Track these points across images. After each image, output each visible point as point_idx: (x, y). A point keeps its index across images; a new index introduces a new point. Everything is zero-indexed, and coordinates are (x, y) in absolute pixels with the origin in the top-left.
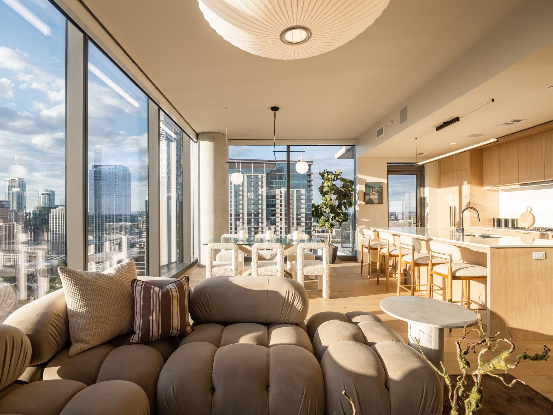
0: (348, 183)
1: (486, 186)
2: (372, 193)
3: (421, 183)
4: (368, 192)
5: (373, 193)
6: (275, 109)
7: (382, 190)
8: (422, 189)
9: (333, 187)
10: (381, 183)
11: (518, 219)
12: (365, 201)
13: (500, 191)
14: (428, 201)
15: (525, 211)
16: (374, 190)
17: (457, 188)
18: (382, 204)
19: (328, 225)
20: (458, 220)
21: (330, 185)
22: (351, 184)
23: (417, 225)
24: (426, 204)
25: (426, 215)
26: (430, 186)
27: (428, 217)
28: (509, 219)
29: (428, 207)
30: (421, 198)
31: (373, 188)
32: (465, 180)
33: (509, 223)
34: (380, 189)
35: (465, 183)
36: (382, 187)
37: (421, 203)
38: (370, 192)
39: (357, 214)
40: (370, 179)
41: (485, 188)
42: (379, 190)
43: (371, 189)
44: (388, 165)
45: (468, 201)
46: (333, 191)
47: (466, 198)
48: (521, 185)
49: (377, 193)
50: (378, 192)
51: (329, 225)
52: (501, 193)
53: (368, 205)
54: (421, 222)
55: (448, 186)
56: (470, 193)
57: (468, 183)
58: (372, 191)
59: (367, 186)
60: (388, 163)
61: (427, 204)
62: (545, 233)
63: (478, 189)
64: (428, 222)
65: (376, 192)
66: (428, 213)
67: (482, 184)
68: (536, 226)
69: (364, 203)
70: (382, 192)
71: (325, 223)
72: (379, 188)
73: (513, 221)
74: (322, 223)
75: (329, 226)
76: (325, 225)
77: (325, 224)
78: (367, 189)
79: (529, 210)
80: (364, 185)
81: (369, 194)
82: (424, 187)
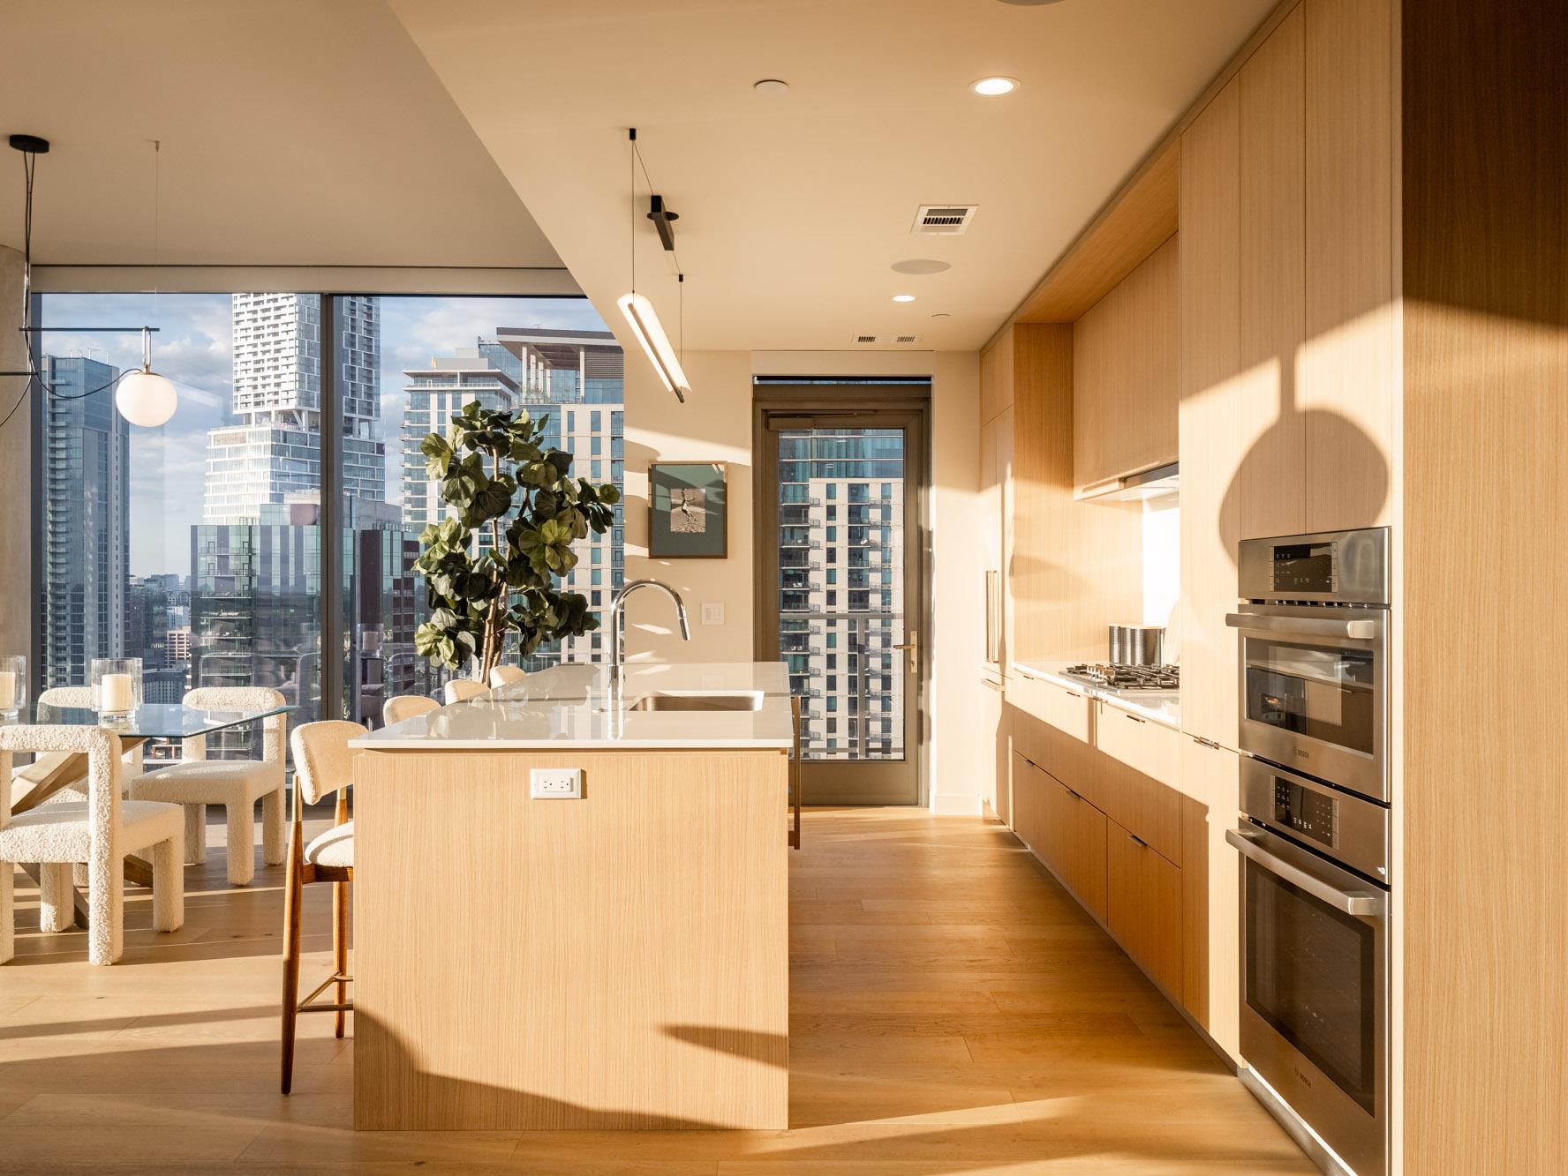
2: (679, 509)
3: (918, 467)
4: (662, 505)
5: (685, 507)
6: (31, 144)
7: (724, 496)
8: (922, 493)
9: (461, 482)
10: (718, 465)
12: (650, 545)
13: (1146, 506)
16: (689, 494)
17: (995, 497)
18: (724, 556)
19: (445, 648)
22: (553, 469)
24: (932, 562)
25: (932, 607)
30: (918, 532)
31: (684, 485)
32: (1009, 457)
34: (717, 494)
36: (725, 486)
38: (674, 506)
40: (674, 449)
41: (1078, 493)
42: (712, 498)
43: (676, 492)
44: (755, 386)
48: (1122, 482)
49: (702, 511)
50: (707, 504)
53: (665, 563)
55: (990, 481)
58: (681, 502)
59: (660, 476)
60: (756, 378)
63: (1049, 499)
65: (699, 505)
67: (1068, 476)
69: (645, 552)
70: (725, 507)
72: (709, 485)
75: (450, 656)
78: (661, 490)
80: (647, 475)
81: (669, 514)
82: (929, 485)
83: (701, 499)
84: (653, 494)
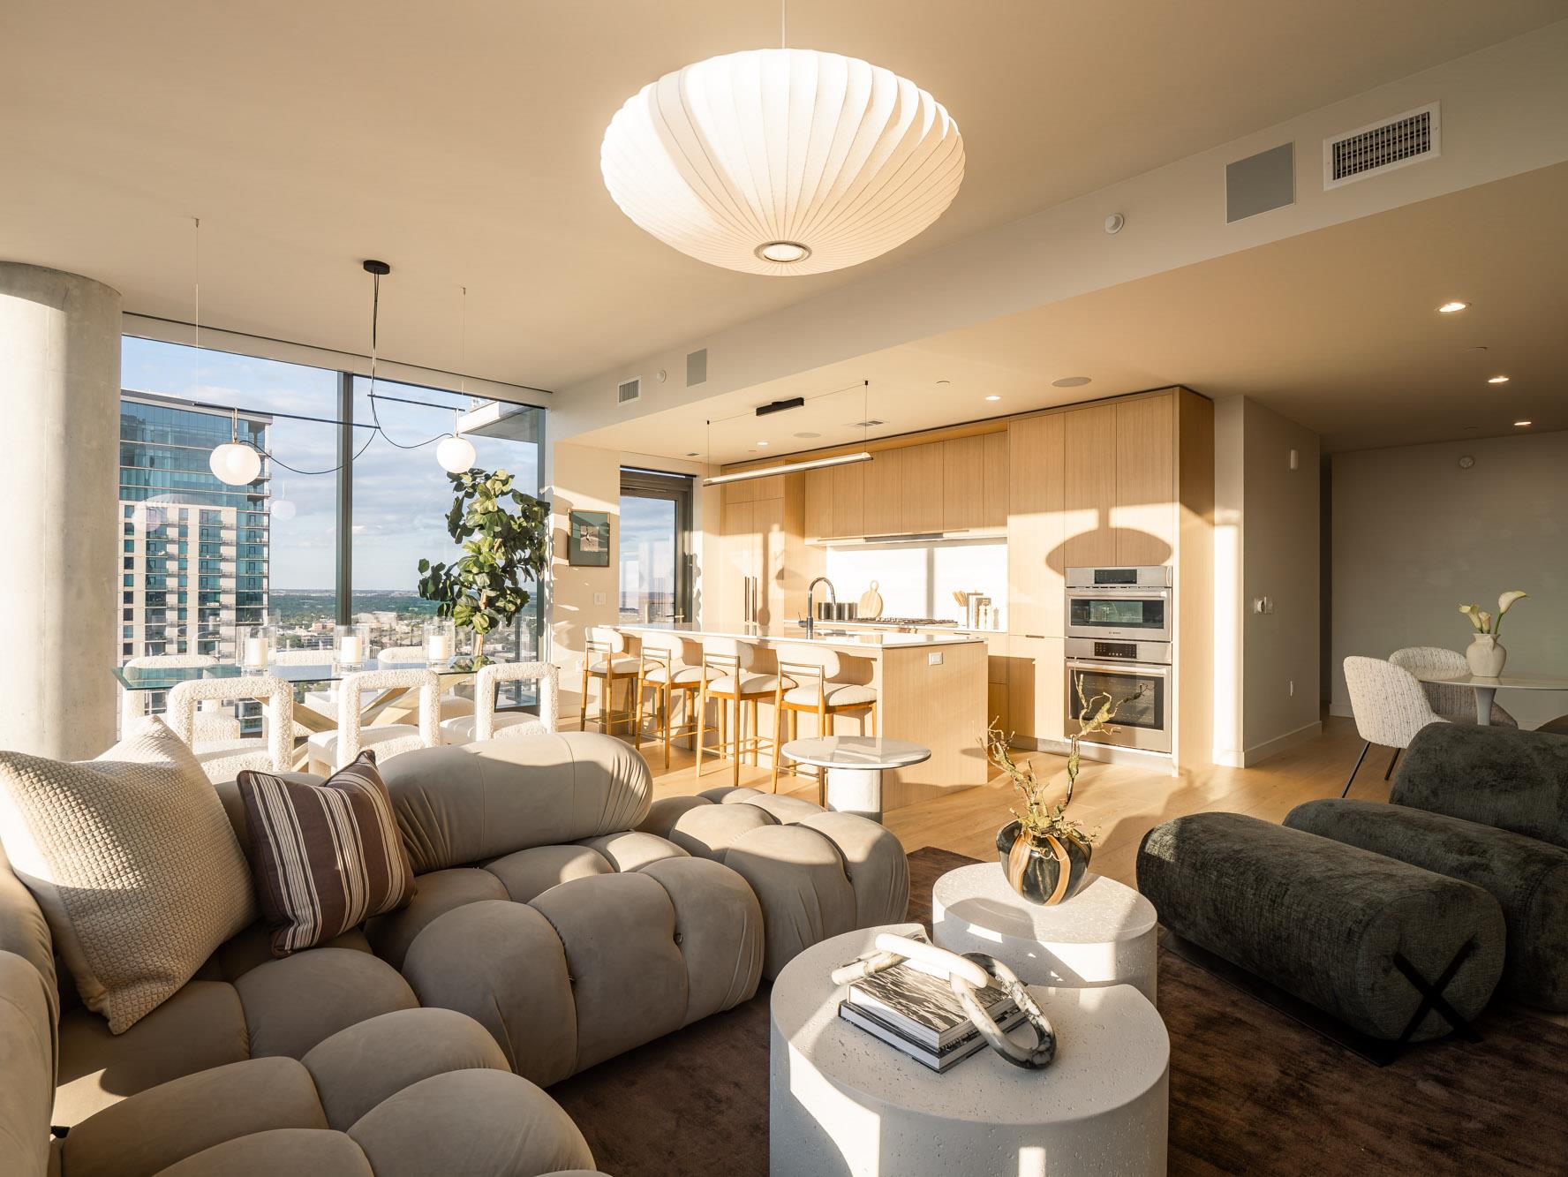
0: (536, 509)
1: (809, 536)
2: (585, 538)
3: (685, 521)
4: (576, 535)
5: (588, 537)
6: (377, 267)
7: (608, 532)
8: (686, 534)
9: (499, 517)
10: (606, 514)
11: (856, 604)
12: (568, 557)
13: (829, 549)
14: (699, 563)
15: (869, 589)
16: (590, 529)
17: (758, 538)
18: (608, 566)
19: (481, 620)
20: (759, 605)
21: (490, 509)
22: (543, 511)
23: (675, 619)
24: (694, 571)
25: (694, 596)
26: (706, 530)
27: (700, 600)
28: (844, 604)
29: (701, 577)
30: (684, 556)
31: (587, 524)
32: (774, 522)
33: (832, 610)
34: (605, 530)
35: (776, 527)
36: (608, 525)
37: (685, 568)
38: (582, 536)
39: (547, 591)
40: (583, 503)
41: (809, 541)
42: (603, 533)
43: (583, 528)
44: (621, 471)
45: (779, 568)
46: (497, 526)
47: (776, 559)
48: (867, 539)
49: (597, 539)
50: (599, 536)
51: (484, 619)
52: (830, 553)
53: (576, 569)
54: (684, 613)
55: (741, 531)
56: (785, 551)
57: (782, 529)
58: (586, 534)
59: (576, 518)
60: (622, 466)
61: (699, 570)
62: (906, 627)
63: (796, 541)
64: (700, 612)
65: (595, 536)
66: (701, 590)
67: (802, 532)
68: (884, 616)
69: (566, 562)
70: (608, 538)
71: (473, 616)
72: (602, 525)
73: (850, 606)
74: (462, 615)
75: (486, 625)
76: (471, 622)
77: (474, 619)
78: (576, 526)
79: (874, 588)
80: (568, 517)
81: (579, 540)
82: (691, 529)
83: (597, 533)
84: (572, 528)
